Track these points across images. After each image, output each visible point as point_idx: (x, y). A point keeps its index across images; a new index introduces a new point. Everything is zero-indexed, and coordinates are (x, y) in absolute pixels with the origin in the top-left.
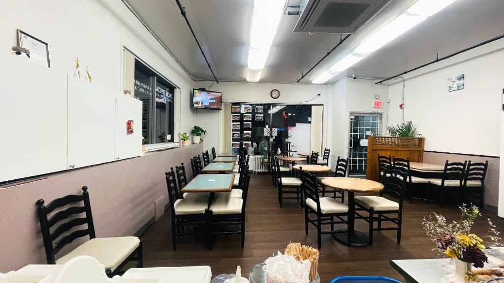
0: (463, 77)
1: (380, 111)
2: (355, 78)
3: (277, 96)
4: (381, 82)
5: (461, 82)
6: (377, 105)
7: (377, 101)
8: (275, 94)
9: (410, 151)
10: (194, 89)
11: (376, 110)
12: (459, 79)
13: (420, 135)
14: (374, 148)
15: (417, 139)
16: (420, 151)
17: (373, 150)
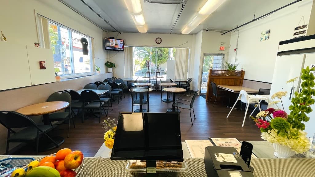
0: (269, 32)
1: (223, 52)
2: (207, 31)
3: (160, 42)
4: (225, 34)
5: (268, 35)
6: (221, 49)
7: (222, 46)
8: (159, 41)
9: (235, 79)
10: (105, 38)
11: (220, 52)
12: (267, 33)
13: (242, 69)
14: (212, 77)
15: (241, 71)
16: (241, 79)
17: (211, 78)
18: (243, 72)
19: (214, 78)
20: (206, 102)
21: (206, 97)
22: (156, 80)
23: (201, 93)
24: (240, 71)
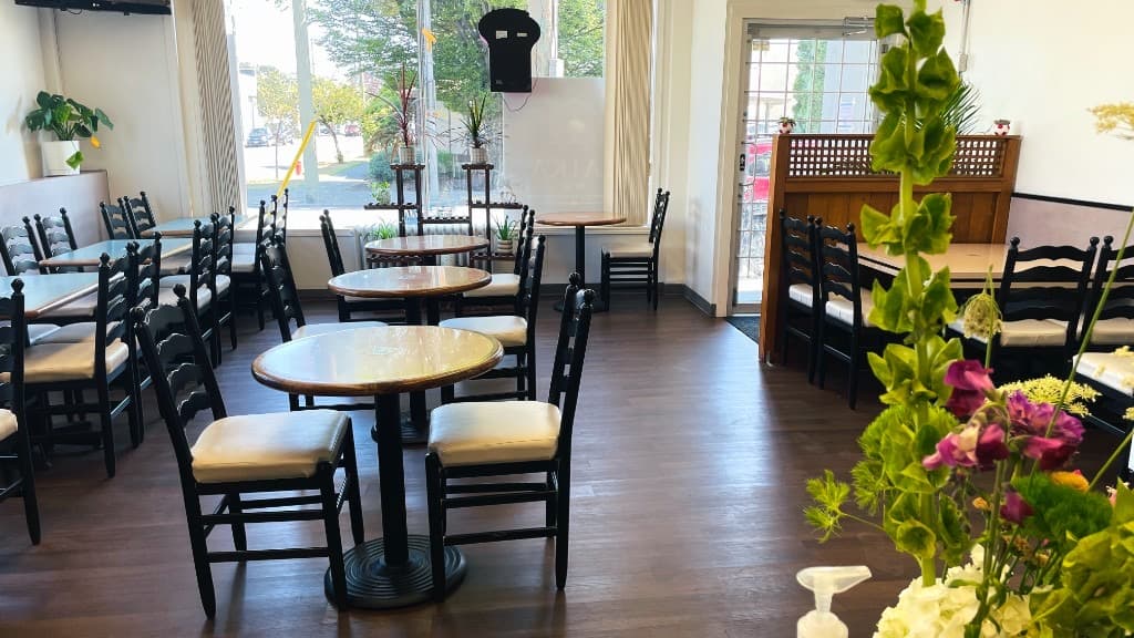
9: (954, 193)
13: (1001, 124)
14: (791, 188)
15: (991, 139)
16: (997, 193)
17: (787, 194)
18: (1007, 147)
19: (807, 195)
20: (763, 361)
21: (759, 328)
22: (468, 220)
23: (740, 300)
24: (985, 139)
